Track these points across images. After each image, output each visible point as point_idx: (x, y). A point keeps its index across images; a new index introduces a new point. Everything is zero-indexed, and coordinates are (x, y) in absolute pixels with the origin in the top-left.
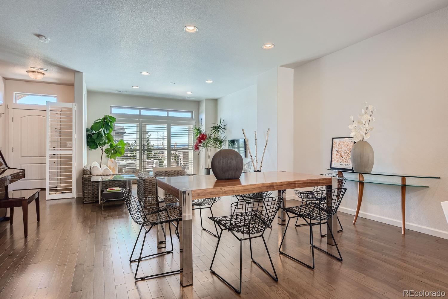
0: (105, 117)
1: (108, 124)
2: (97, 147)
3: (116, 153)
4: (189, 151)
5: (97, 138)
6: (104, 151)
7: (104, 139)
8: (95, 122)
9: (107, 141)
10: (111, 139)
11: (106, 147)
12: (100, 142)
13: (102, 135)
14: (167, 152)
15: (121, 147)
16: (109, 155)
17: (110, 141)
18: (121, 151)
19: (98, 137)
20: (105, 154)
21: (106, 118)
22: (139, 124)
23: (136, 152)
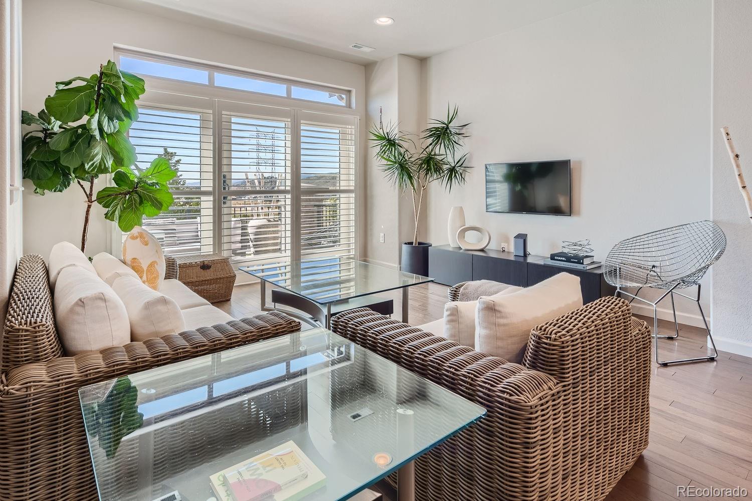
0: (102, 74)
1: (115, 100)
2: (66, 184)
3: (141, 203)
4: (342, 195)
5: (68, 150)
6: (94, 198)
7: (98, 151)
8: (61, 87)
9: (110, 162)
10: (125, 155)
11: (104, 181)
12: (83, 165)
13: (92, 137)
14: (292, 199)
15: (157, 184)
16: (114, 211)
17: (119, 161)
18: (158, 196)
19: (72, 144)
20: (98, 209)
21: (107, 74)
22: (211, 111)
23: (200, 198)
